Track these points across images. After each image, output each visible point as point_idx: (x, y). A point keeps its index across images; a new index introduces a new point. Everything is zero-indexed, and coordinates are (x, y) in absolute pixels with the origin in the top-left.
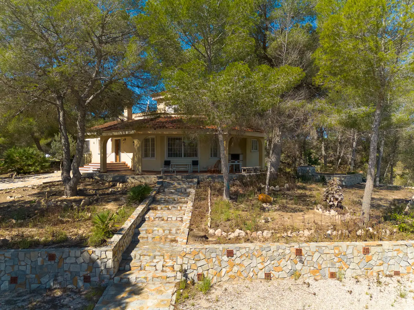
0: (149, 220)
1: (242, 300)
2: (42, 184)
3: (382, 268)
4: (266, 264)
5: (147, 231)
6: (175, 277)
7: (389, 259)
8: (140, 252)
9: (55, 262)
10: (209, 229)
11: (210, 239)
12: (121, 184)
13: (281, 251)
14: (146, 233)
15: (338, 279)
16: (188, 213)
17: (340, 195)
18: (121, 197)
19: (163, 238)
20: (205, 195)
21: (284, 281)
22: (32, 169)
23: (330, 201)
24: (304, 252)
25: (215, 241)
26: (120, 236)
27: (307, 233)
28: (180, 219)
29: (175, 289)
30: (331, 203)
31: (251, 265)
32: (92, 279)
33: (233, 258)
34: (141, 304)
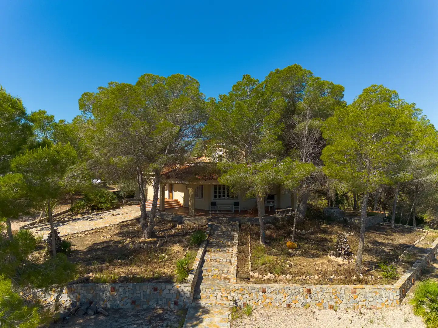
0: (207, 261)
1: (271, 320)
2: (119, 223)
3: (364, 303)
4: (287, 298)
5: (207, 271)
6: (229, 304)
7: (369, 298)
8: (205, 286)
9: (157, 292)
10: (250, 272)
11: (251, 280)
12: (180, 226)
13: (297, 290)
14: (207, 272)
15: (334, 310)
16: (235, 257)
17: (346, 246)
18: (183, 238)
19: (219, 276)
20: (246, 239)
21: (298, 309)
22: (104, 206)
23: (339, 250)
24: (312, 291)
25: (254, 281)
26: (193, 276)
27: (316, 277)
28: (229, 261)
29: (230, 312)
30: (340, 252)
31: (278, 298)
32: (179, 303)
33: (266, 294)
34: (211, 320)
